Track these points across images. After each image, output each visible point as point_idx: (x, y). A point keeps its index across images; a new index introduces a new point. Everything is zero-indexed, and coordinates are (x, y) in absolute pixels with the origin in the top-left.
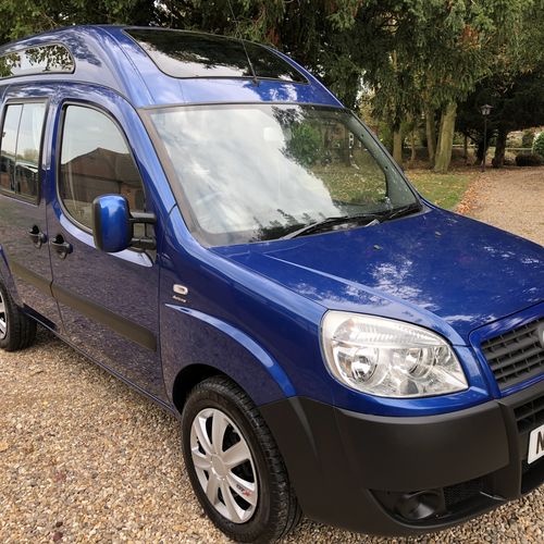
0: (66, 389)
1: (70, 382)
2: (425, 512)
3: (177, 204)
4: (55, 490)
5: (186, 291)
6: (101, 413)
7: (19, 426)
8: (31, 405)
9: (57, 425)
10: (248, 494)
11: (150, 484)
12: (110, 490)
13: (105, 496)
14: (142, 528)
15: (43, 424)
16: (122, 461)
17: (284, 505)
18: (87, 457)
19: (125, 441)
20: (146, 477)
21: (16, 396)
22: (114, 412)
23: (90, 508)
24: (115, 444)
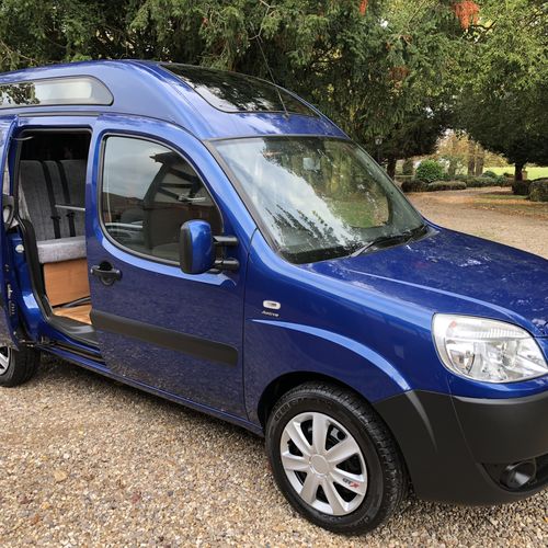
0: (94, 418)
1: (93, 411)
2: (522, 479)
3: (258, 228)
4: (137, 510)
5: (278, 306)
6: (143, 437)
7: (66, 456)
8: (66, 436)
9: (105, 451)
10: (356, 486)
11: (228, 495)
12: (194, 504)
13: (191, 510)
14: (243, 533)
15: (89, 452)
16: (190, 478)
17: (395, 490)
18: (152, 478)
19: (182, 460)
20: (221, 489)
21: (45, 428)
22: (156, 435)
23: (181, 522)
24: (173, 464)
